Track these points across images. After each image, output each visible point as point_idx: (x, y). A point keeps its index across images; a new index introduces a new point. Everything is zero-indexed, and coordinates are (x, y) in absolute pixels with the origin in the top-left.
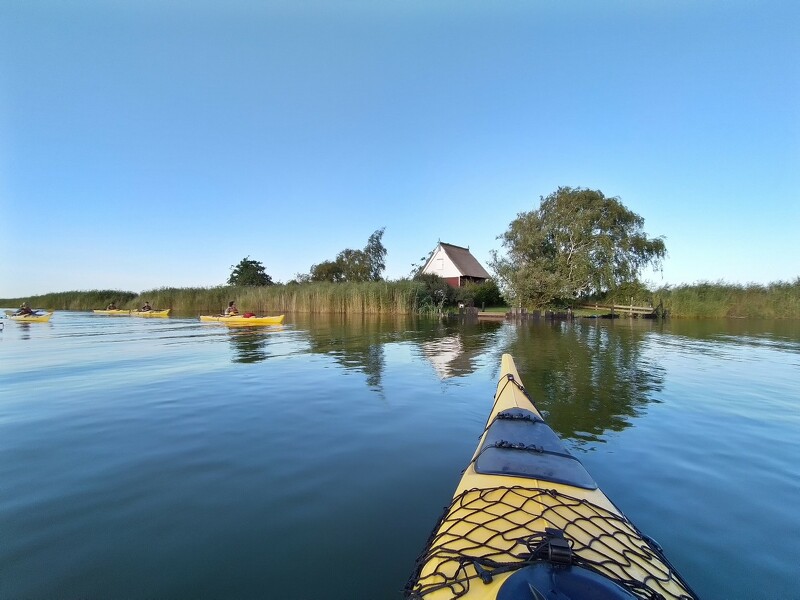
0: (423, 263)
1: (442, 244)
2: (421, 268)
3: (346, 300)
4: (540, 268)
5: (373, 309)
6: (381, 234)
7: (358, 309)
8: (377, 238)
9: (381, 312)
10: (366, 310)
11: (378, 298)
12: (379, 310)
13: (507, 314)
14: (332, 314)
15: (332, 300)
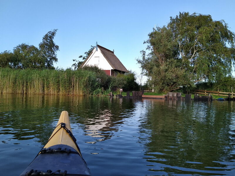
0: (81, 60)
1: (99, 46)
2: (80, 63)
3: (27, 83)
4: (174, 66)
5: (52, 91)
6: (53, 34)
7: (39, 91)
8: (50, 37)
9: (61, 93)
10: (46, 92)
11: (58, 82)
12: (58, 92)
13: (166, 97)
14: (14, 94)
15: (15, 83)
